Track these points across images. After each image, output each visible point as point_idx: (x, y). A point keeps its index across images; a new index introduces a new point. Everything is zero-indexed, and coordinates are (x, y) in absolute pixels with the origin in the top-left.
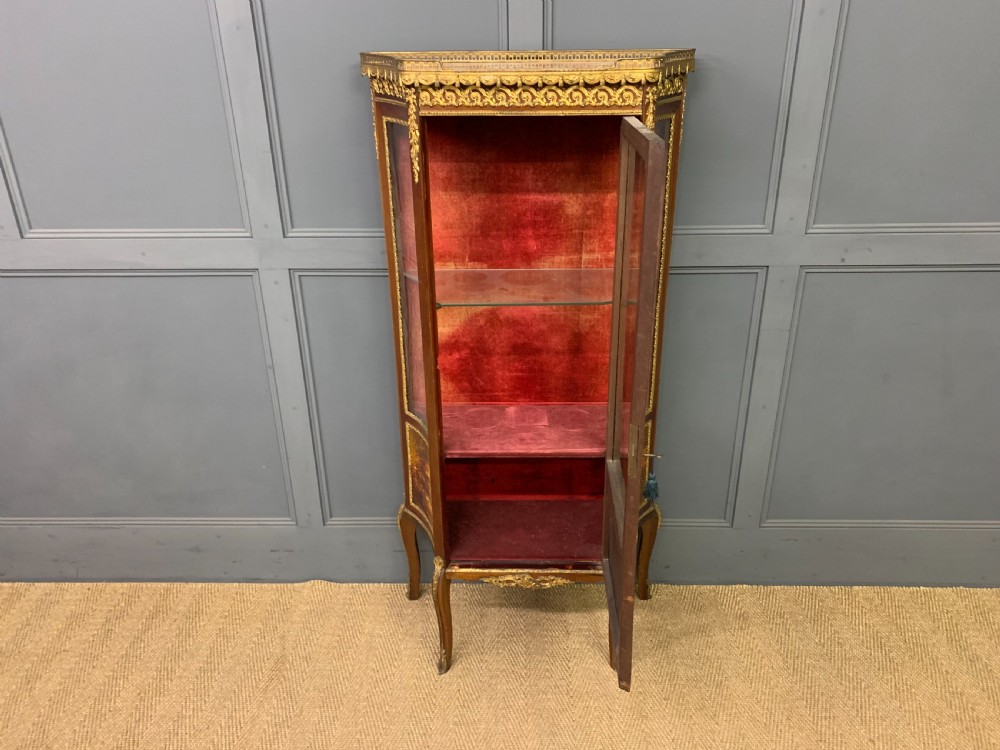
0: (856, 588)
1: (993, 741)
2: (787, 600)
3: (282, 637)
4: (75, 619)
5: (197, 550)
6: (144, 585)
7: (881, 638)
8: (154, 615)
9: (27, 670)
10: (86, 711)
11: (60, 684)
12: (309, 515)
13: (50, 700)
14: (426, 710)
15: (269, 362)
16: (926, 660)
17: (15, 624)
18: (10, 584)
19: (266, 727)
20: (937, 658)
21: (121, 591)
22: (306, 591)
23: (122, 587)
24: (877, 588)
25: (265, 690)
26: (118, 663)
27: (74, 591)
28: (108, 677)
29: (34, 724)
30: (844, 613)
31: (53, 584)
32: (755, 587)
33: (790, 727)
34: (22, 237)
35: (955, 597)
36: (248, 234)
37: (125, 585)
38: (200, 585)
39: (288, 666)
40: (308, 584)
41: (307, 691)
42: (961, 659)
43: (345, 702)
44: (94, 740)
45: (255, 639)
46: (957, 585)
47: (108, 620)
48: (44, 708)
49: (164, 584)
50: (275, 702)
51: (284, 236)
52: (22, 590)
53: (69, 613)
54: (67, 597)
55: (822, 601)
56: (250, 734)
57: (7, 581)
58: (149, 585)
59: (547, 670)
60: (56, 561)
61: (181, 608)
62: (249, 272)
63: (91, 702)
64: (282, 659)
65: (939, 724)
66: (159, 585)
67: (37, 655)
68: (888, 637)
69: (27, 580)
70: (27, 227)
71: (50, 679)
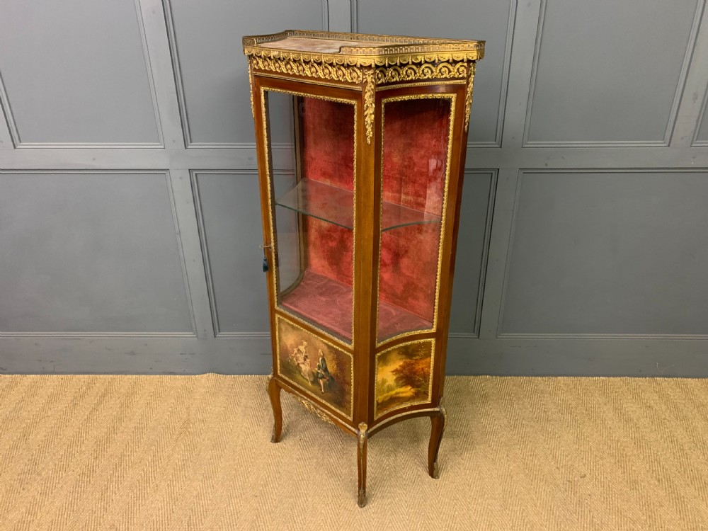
0: (559, 378)
1: (634, 468)
2: (514, 385)
3: (188, 408)
4: (53, 398)
5: (132, 353)
6: (98, 376)
7: (572, 408)
8: (104, 395)
9: (23, 428)
10: (62, 452)
12: (205, 330)
13: (39, 446)
14: (279, 451)
15: (177, 230)
16: (599, 422)
17: (14, 401)
18: (11, 376)
19: (177, 461)
20: (605, 420)
21: (83, 380)
22: (203, 380)
23: (84, 378)
24: (572, 378)
25: (177, 440)
26: (82, 424)
27: (52, 380)
28: (76, 432)
29: (29, 460)
30: (550, 393)
31: (38, 376)
32: (494, 377)
33: (508, 460)
34: (15, 148)
35: (622, 383)
36: (162, 147)
37: (86, 376)
38: (134, 376)
39: (191, 425)
40: (205, 375)
41: (204, 440)
42: (620, 420)
43: (227, 447)
44: (68, 469)
45: (170, 409)
46: (624, 376)
47: (75, 398)
48: (35, 450)
49: (111, 376)
50: (183, 447)
51: (186, 148)
52: (19, 380)
53: (49, 394)
54: (48, 384)
55: (536, 386)
56: (167, 466)
57: (8, 374)
58: (101, 376)
60: (40, 361)
61: (122, 390)
62: (164, 171)
63: (65, 447)
64: (188, 421)
65: (601, 458)
66: (108, 376)
67: (30, 419)
68: (576, 408)
69: (21, 373)
70: (18, 141)
71: (38, 433)
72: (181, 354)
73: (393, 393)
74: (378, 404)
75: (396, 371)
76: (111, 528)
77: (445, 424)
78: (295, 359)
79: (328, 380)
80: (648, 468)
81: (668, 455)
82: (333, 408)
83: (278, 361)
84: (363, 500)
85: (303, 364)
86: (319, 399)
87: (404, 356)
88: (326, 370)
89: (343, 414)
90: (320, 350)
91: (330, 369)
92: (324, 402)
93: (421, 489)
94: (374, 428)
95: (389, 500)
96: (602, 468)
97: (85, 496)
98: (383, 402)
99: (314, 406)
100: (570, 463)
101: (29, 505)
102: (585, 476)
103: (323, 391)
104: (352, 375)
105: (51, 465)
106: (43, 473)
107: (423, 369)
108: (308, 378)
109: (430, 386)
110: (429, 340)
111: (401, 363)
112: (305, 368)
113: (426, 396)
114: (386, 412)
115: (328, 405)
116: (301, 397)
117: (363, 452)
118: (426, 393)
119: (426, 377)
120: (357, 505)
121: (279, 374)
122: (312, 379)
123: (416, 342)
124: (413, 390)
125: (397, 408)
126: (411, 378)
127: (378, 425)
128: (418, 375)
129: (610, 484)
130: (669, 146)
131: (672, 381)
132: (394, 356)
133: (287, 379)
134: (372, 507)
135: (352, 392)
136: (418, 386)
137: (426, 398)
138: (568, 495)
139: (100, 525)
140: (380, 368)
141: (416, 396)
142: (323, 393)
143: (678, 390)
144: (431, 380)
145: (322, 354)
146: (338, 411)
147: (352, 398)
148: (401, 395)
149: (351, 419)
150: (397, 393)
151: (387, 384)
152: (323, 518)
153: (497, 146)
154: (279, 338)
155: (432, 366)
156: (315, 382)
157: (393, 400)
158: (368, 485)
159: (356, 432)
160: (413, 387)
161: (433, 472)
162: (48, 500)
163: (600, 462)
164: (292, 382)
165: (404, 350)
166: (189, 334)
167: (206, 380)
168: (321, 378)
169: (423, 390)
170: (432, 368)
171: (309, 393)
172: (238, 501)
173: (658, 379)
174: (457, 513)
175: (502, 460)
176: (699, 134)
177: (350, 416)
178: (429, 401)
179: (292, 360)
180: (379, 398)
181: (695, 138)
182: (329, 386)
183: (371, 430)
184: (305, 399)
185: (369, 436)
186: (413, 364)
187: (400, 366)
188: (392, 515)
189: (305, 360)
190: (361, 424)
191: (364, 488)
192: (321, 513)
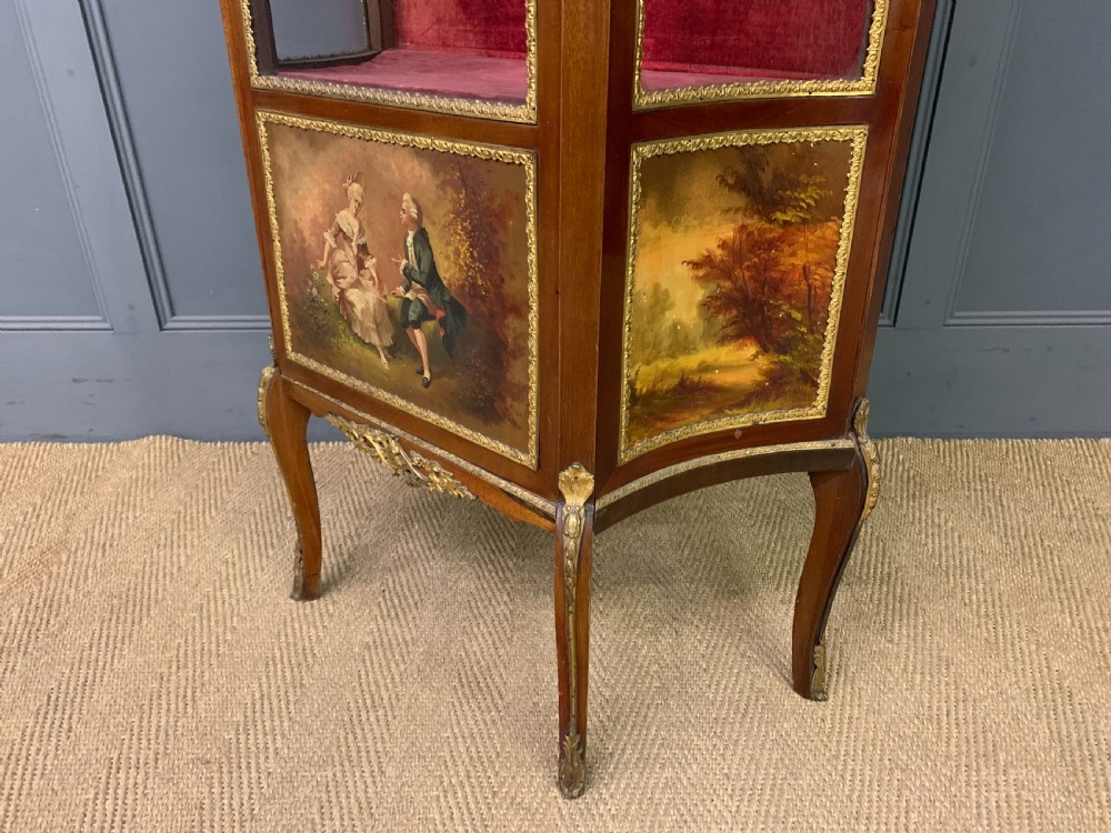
12: (131, 308)
22: (135, 453)
32: (928, 441)
39: (64, 557)
40: (145, 441)
72: (75, 381)
73: (689, 362)
74: (634, 399)
75: (705, 266)
77: (870, 500)
78: (330, 279)
79: (443, 322)
82: (464, 432)
83: (284, 307)
84: (574, 774)
85: (357, 284)
86: (413, 409)
87: (739, 200)
88: (432, 280)
89: (502, 448)
90: (406, 197)
91: (448, 272)
92: (432, 417)
93: (773, 735)
94: (620, 493)
95: (668, 773)
98: (652, 394)
99: (401, 442)
103: (427, 375)
104: (532, 257)
107: (806, 271)
108: (375, 340)
109: (829, 347)
110: (840, 133)
111: (728, 232)
112: (363, 300)
113: (808, 388)
114: (660, 440)
115: (449, 425)
116: (360, 421)
117: (577, 584)
118: (810, 379)
119: (814, 307)
120: (555, 792)
121: (292, 356)
122: (388, 342)
123: (789, 135)
124: (764, 362)
125: (703, 428)
126: (762, 305)
127: (635, 486)
128: (789, 297)
132: (702, 187)
133: (313, 365)
134: (609, 795)
135: (533, 344)
136: (782, 349)
137: (808, 399)
140: (648, 230)
141: (774, 387)
142: (427, 385)
144: (833, 321)
145: (414, 212)
146: (483, 440)
147: (533, 369)
148: (719, 378)
149: (528, 459)
150: (705, 368)
151: (670, 316)
154: (279, 212)
155: (843, 255)
156: (400, 347)
157: (691, 393)
158: (592, 722)
159: (550, 508)
160: (765, 350)
161: (806, 678)
164: (328, 371)
165: (742, 169)
166: (91, 321)
167: (148, 451)
168: (417, 325)
169: (797, 366)
170: (841, 270)
171: (383, 395)
177: (526, 451)
178: (817, 410)
179: (321, 286)
180: (638, 372)
182: (444, 349)
183: (608, 499)
184: (373, 426)
185: (602, 521)
186: (771, 244)
187: (723, 245)
189: (360, 265)
190: (567, 473)
191: (581, 730)
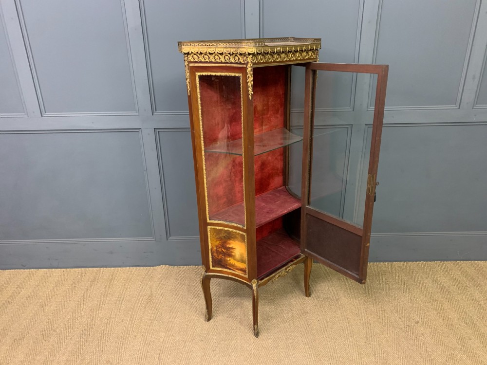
0: (395, 263)
1: (450, 317)
3: (150, 287)
4: (59, 283)
5: (112, 253)
6: (88, 269)
8: (93, 281)
9: (41, 302)
10: (69, 317)
11: (56, 307)
12: (161, 236)
13: (53, 313)
15: (145, 168)
16: (423, 289)
17: (33, 285)
18: (29, 270)
19: (147, 320)
20: (428, 288)
21: (78, 272)
22: (159, 270)
24: (403, 263)
25: (145, 307)
26: (80, 299)
27: (57, 272)
28: (77, 304)
29: (47, 322)
30: (389, 272)
31: (47, 270)
33: (367, 314)
34: (42, 116)
35: (436, 265)
36: (137, 114)
37: (79, 269)
38: (112, 268)
40: (160, 266)
41: (163, 307)
42: (437, 288)
43: (180, 311)
44: (74, 327)
45: (139, 288)
46: (437, 260)
47: (73, 283)
48: (51, 316)
49: (97, 269)
50: (150, 312)
51: (153, 115)
52: (34, 272)
53: (56, 281)
54: (54, 275)
55: (380, 268)
56: (140, 323)
57: (27, 269)
58: (90, 269)
59: (265, 296)
60: (49, 259)
61: (105, 277)
62: (138, 130)
63: (71, 313)
64: (151, 295)
65: (428, 311)
66: (94, 269)
67: (45, 297)
68: (408, 281)
69: (35, 268)
70: (44, 112)
71: (51, 305)
72: (144, 252)
76: (107, 363)
80: (459, 316)
81: (471, 308)
96: (429, 317)
97: (88, 344)
100: (407, 315)
101: (50, 350)
102: (417, 323)
105: (62, 325)
106: (58, 330)
129: (436, 327)
130: (459, 108)
131: (469, 263)
138: (408, 335)
139: (100, 361)
143: (473, 268)
152: (248, 353)
153: (351, 110)
162: (63, 347)
163: (427, 313)
166: (150, 238)
167: (161, 269)
172: (191, 344)
173: (459, 262)
174: (336, 347)
175: (363, 314)
176: (478, 100)
181: (475, 103)
188: (294, 349)
192: (247, 350)
